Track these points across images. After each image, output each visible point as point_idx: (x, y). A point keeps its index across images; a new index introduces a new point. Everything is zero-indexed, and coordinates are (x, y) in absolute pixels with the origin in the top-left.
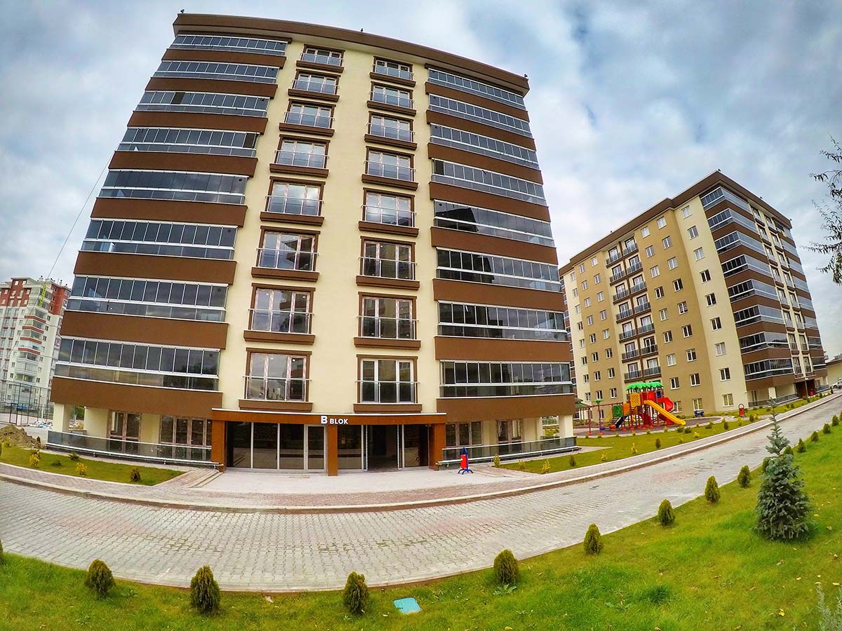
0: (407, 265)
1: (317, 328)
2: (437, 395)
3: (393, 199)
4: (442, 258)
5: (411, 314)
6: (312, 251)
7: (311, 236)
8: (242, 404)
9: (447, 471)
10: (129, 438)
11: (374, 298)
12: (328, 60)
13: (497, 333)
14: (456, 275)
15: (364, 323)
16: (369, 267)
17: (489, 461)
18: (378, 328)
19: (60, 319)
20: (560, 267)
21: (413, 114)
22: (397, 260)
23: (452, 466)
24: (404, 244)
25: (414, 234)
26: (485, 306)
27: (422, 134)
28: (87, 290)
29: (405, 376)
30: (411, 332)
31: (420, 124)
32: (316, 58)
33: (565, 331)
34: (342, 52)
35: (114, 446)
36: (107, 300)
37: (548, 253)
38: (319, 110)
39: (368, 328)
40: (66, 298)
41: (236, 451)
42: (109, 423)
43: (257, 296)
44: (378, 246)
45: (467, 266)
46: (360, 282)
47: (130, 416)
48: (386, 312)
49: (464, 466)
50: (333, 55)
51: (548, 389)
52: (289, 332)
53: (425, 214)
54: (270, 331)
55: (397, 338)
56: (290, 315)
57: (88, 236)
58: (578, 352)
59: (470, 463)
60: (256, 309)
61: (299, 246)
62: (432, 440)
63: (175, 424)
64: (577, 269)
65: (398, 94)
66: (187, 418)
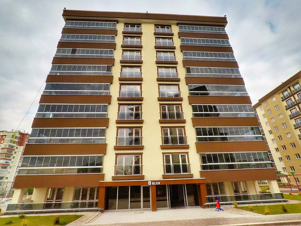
0: (179, 113)
1: (145, 143)
2: (199, 169)
3: (171, 86)
4: (194, 109)
5: (183, 133)
6: (140, 111)
7: (139, 105)
8: (114, 178)
9: (210, 209)
10: (57, 200)
11: (167, 128)
12: (135, 29)
13: (225, 139)
14: (202, 115)
15: (164, 139)
16: (164, 116)
17: (231, 204)
18: (170, 141)
19: (24, 148)
20: (253, 105)
21: (174, 48)
22: (175, 111)
23: (212, 206)
24: (177, 105)
25: (181, 100)
26: (217, 127)
27: (179, 57)
28: (39, 134)
29: (184, 161)
30: (184, 141)
31: (178, 52)
32: (130, 29)
33: (262, 136)
34: (140, 24)
35: (47, 206)
36: (50, 138)
37: (246, 100)
38: (135, 52)
39: (166, 141)
40: (27, 138)
41: (110, 201)
42: (47, 194)
43: (119, 131)
44: (167, 107)
45: (206, 110)
46: (161, 122)
47: (58, 189)
48: (173, 133)
49: (218, 207)
50: (137, 27)
51: (257, 165)
52: (133, 145)
53: (185, 91)
54: (125, 145)
55: (179, 144)
56: (133, 138)
57: (39, 111)
58: (272, 146)
59: (221, 205)
60: (119, 137)
61: (134, 110)
62: (200, 192)
63: (81, 191)
64: (264, 104)
65: (167, 40)
66: (87, 187)
